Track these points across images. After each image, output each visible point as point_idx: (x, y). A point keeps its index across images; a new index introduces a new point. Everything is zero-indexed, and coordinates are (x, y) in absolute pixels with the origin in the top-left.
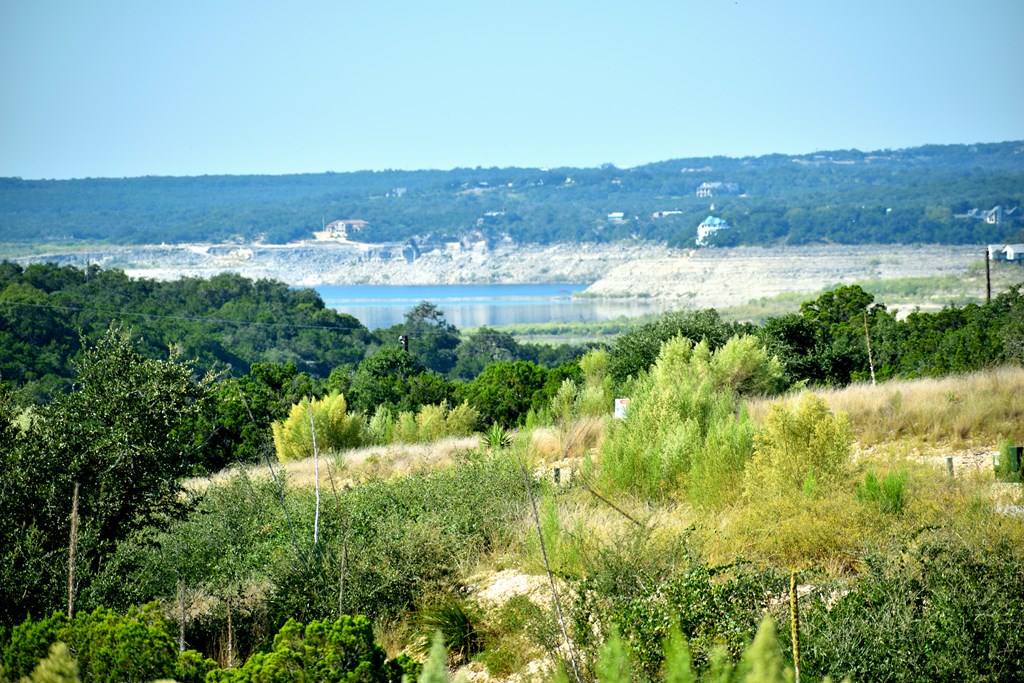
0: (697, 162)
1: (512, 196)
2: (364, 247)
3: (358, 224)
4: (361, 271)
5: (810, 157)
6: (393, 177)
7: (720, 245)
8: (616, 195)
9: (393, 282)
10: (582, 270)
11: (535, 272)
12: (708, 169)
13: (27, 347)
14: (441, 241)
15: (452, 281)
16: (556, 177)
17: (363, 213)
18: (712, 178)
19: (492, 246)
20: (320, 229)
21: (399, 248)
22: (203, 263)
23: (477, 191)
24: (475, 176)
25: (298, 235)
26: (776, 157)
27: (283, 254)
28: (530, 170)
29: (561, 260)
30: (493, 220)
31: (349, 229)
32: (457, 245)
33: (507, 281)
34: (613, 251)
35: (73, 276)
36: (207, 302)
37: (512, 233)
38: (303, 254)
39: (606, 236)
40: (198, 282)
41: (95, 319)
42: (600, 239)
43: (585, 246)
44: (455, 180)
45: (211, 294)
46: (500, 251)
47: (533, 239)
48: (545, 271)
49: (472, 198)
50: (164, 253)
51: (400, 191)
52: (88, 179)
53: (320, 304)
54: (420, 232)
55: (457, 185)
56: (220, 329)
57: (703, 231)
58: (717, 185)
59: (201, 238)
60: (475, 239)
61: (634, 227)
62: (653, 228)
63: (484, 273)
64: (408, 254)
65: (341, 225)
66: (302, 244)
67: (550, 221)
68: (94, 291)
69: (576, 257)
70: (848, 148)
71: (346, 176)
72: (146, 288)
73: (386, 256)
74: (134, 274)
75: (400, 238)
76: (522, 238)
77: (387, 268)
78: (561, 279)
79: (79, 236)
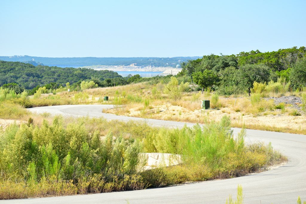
0: (179, 57)
1: (155, 61)
2: (136, 67)
3: (136, 64)
4: (136, 70)
5: (193, 57)
6: (141, 58)
7: (179, 68)
8: (168, 61)
9: (139, 71)
10: (163, 70)
11: (157, 70)
12: (180, 58)
13: (79, 78)
14: (145, 66)
15: (147, 71)
16: (161, 59)
17: (136, 62)
18: (180, 59)
19: (152, 67)
20: (131, 64)
21: (140, 67)
22: (103, 69)
23: (151, 60)
24: (150, 58)
25: (128, 65)
26: (189, 57)
27: (126, 67)
28: (158, 58)
29: (160, 69)
30: (152, 64)
31: (134, 64)
32: (147, 67)
33: (154, 71)
34: (167, 68)
35: (87, 70)
36: (103, 73)
37: (154, 65)
38: (129, 67)
39: (166, 66)
40: (103, 71)
41: (88, 75)
42: (165, 66)
43: (163, 67)
44: (148, 59)
45: (104, 72)
46: (153, 68)
47: (157, 66)
48: (158, 70)
49: (150, 61)
50: (112, 67)
51: (142, 60)
52: (104, 58)
53: (117, 74)
54: (143, 65)
55: (149, 59)
56: (103, 77)
57: (177, 66)
58: (181, 60)
59: (116, 65)
60: (150, 66)
61: (169, 65)
62: (172, 65)
63: (151, 70)
64: (141, 67)
65: (133, 64)
66: (128, 66)
67: (159, 64)
68: (89, 72)
69: (162, 69)
70: (198, 56)
71: (136, 58)
72: (96, 71)
73: (139, 68)
74: (95, 69)
75: (141, 66)
76: (156, 66)
77: (139, 69)
78: (160, 71)
79: (102, 64)
